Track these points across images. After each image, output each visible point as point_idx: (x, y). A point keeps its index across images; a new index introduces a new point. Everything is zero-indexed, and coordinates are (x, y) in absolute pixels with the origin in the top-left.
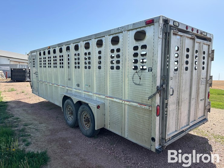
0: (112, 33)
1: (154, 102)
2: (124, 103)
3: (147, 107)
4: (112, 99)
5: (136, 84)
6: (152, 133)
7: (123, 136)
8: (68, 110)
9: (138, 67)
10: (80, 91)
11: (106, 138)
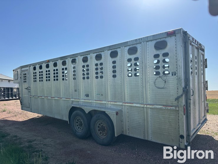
0: (129, 44)
1: (181, 102)
2: (146, 107)
3: (173, 107)
4: (132, 105)
5: (159, 88)
6: (180, 131)
7: (146, 139)
8: (76, 121)
9: (160, 72)
10: (91, 101)
11: (123, 145)
